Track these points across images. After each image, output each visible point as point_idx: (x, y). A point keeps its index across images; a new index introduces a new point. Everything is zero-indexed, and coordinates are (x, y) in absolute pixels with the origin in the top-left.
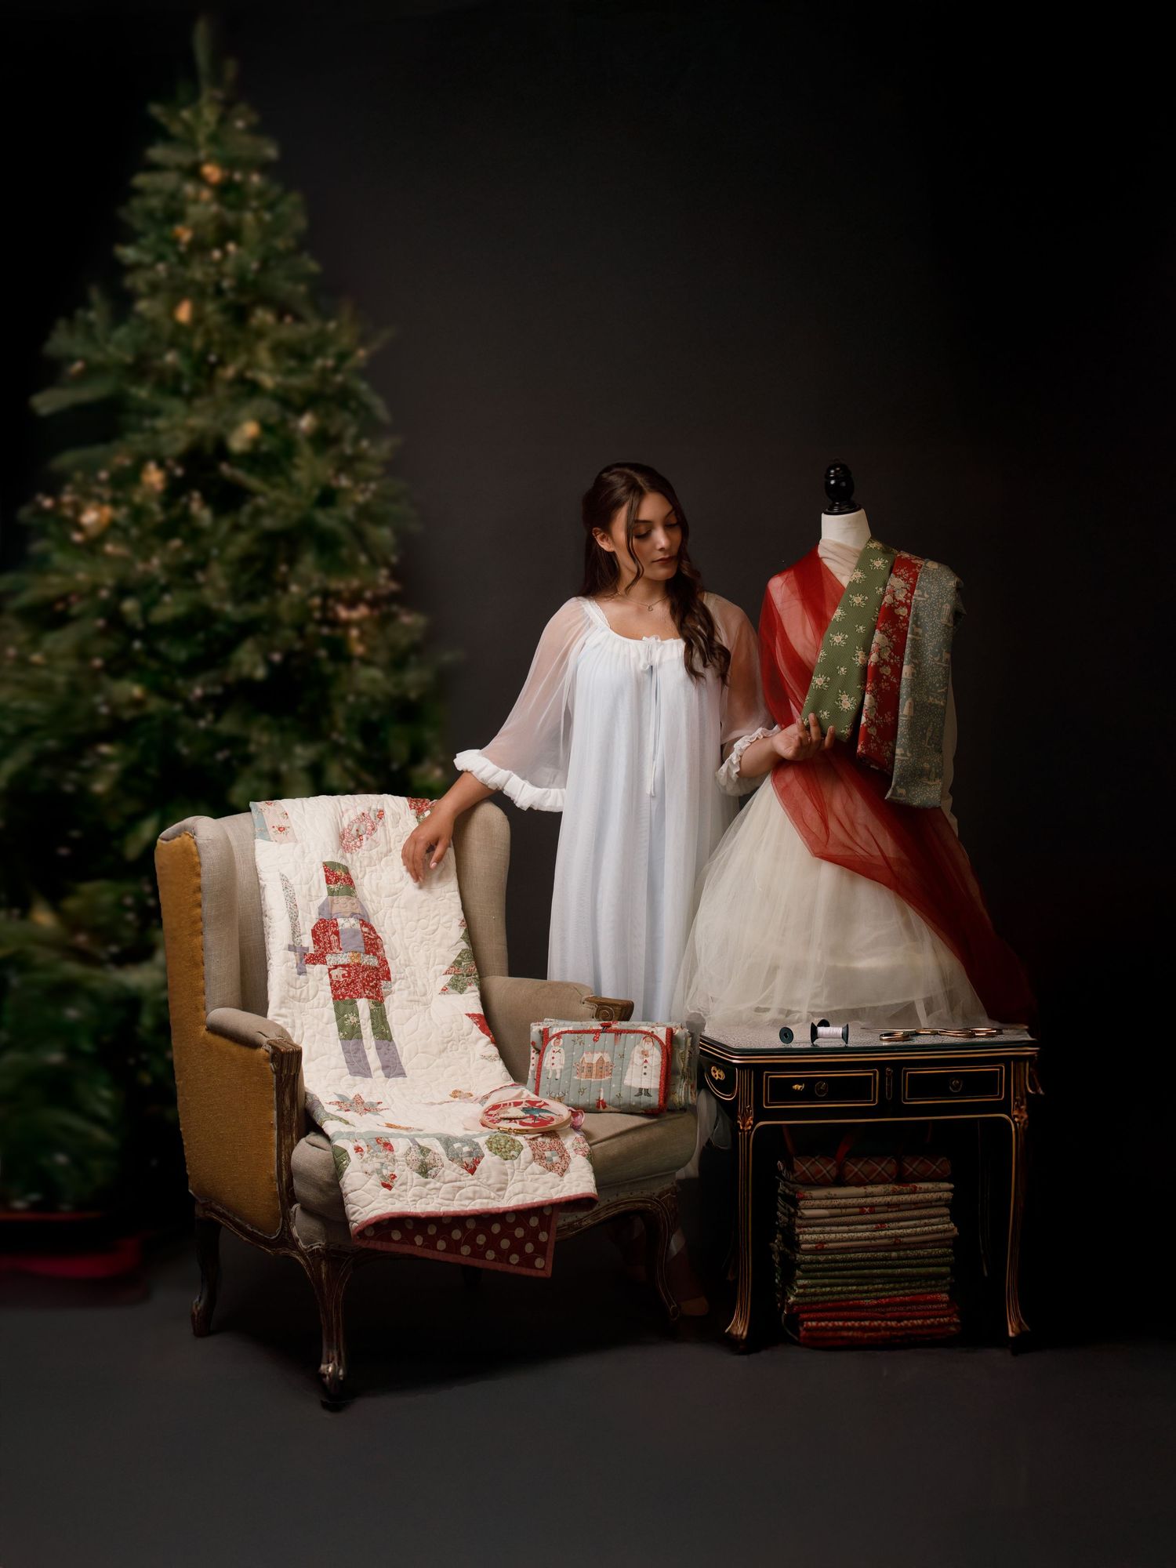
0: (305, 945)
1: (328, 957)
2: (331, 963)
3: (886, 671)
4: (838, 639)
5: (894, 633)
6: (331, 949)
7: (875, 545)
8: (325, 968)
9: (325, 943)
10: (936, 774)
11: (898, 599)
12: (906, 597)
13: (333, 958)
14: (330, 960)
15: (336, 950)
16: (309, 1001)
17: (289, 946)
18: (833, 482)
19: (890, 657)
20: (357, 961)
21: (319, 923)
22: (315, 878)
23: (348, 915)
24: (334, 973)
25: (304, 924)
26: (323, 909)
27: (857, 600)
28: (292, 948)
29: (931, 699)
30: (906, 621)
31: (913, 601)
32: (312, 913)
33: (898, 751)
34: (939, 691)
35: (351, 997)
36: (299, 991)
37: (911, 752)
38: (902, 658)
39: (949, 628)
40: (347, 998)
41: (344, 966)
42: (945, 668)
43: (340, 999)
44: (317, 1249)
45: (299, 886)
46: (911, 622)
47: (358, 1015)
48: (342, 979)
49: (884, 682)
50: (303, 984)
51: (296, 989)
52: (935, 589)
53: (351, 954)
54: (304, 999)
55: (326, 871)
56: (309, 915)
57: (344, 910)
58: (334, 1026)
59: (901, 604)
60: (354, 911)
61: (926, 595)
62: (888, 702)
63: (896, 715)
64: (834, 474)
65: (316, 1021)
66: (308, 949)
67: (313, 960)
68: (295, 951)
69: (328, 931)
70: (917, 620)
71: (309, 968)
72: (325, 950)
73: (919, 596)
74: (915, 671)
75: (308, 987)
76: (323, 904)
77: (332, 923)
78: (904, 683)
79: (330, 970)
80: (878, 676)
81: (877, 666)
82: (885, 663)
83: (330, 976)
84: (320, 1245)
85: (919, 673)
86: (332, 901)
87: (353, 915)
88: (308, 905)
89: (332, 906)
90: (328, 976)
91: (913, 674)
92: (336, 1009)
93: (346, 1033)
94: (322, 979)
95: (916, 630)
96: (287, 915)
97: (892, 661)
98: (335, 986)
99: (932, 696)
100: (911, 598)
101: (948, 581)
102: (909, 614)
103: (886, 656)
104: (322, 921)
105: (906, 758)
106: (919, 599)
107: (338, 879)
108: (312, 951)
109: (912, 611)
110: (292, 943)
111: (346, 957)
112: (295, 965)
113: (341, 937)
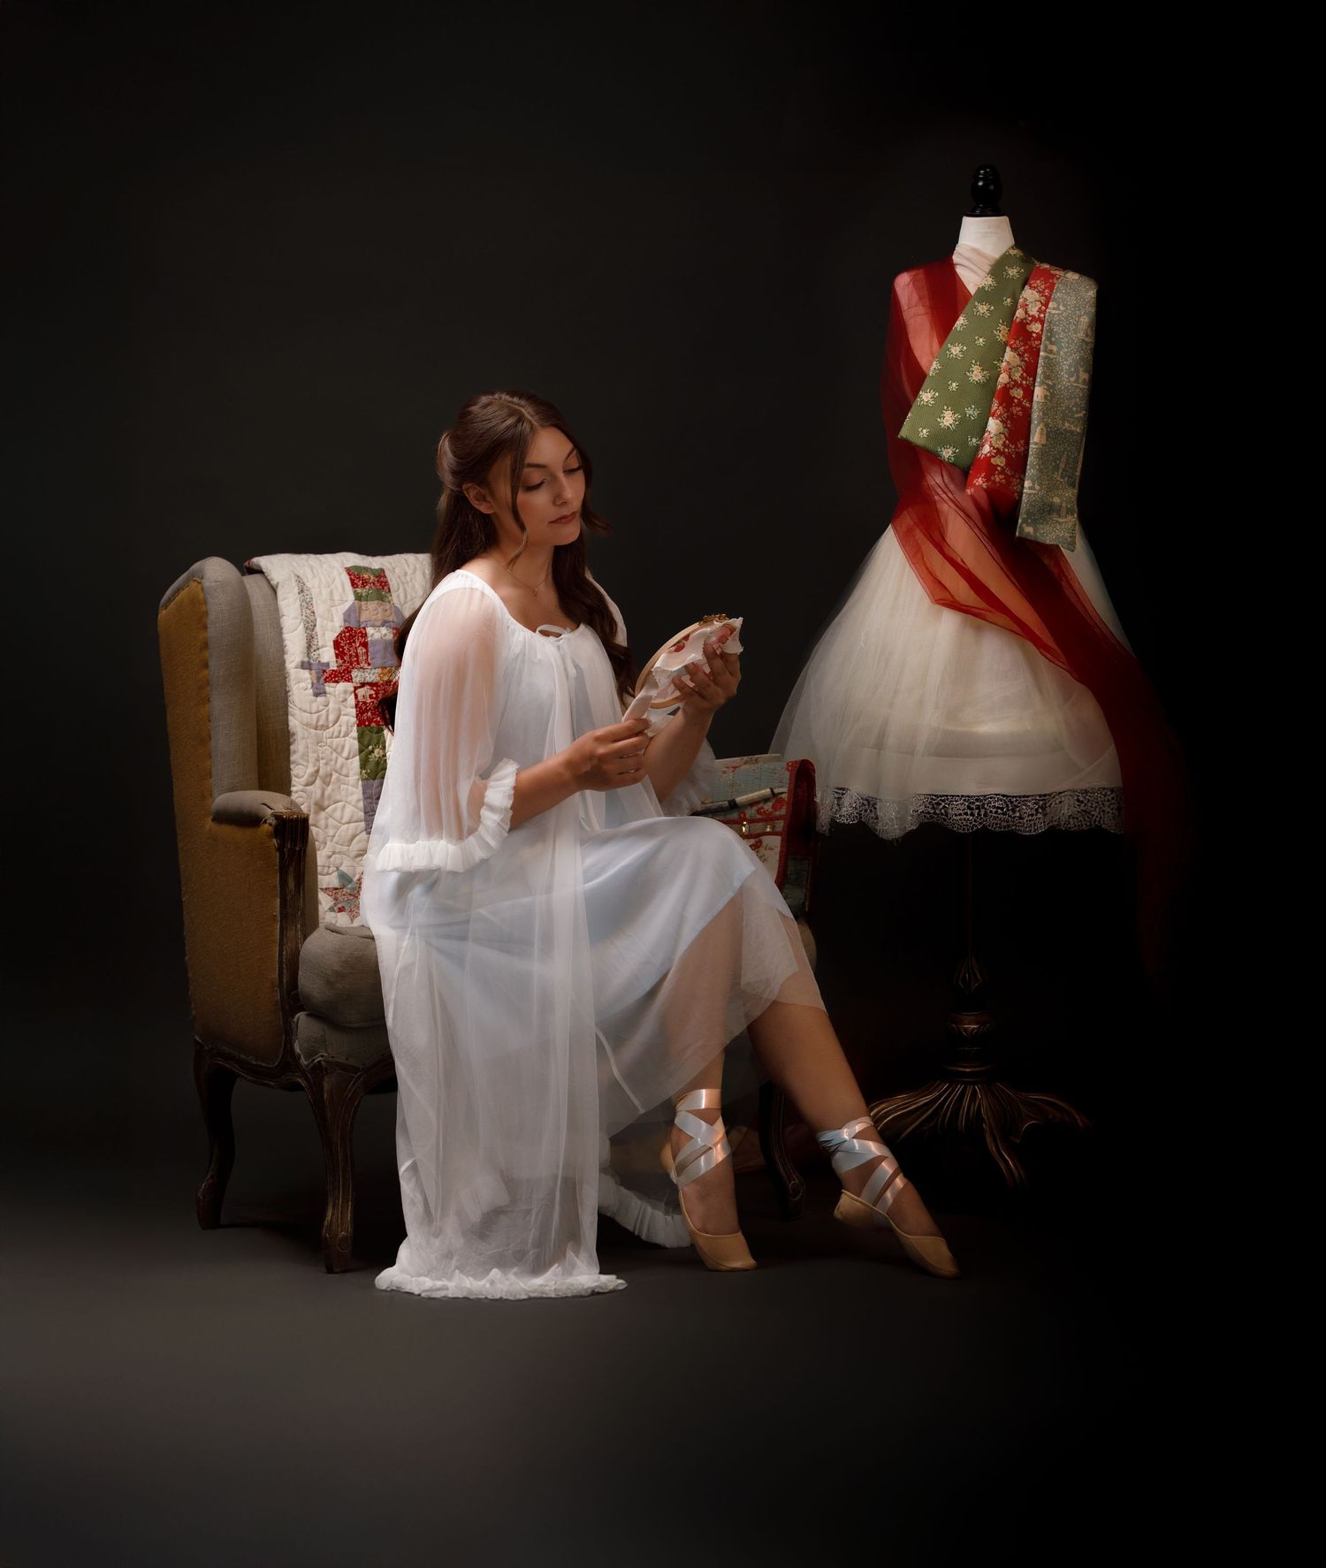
0: (324, 660)
1: (354, 673)
2: (358, 679)
3: (1018, 393)
4: (956, 350)
5: (1025, 351)
6: (358, 664)
7: (1015, 252)
8: (349, 686)
9: (351, 655)
10: (1068, 509)
11: (1031, 313)
12: (1040, 311)
13: (360, 674)
14: (356, 677)
15: (363, 664)
16: (328, 728)
17: (303, 663)
18: (980, 184)
19: (1022, 377)
20: (386, 678)
21: (344, 632)
22: (338, 582)
23: (379, 623)
24: (361, 692)
25: (324, 635)
26: (350, 616)
27: (983, 309)
28: (305, 665)
29: (1067, 424)
30: (1039, 337)
31: (1047, 315)
32: (335, 619)
33: (1027, 484)
34: (1076, 416)
35: (377, 723)
36: (315, 716)
37: (1040, 485)
38: (1034, 380)
39: (1087, 343)
40: (373, 725)
41: (372, 685)
42: (1082, 390)
43: (365, 726)
44: (319, 1062)
45: (318, 590)
46: (1044, 338)
47: (384, 748)
48: (369, 701)
49: (1016, 406)
50: (321, 707)
51: (311, 713)
52: (1071, 301)
53: (379, 671)
54: (322, 726)
55: (349, 575)
56: (330, 624)
57: (374, 617)
58: (356, 762)
59: (1034, 319)
60: (387, 619)
61: (1062, 308)
62: (1018, 428)
63: (1027, 443)
64: (984, 174)
65: (335, 755)
66: (328, 665)
67: (335, 677)
68: (311, 670)
69: (354, 642)
70: (1051, 337)
71: (329, 687)
72: (351, 665)
73: (1054, 309)
74: (1048, 394)
75: (328, 711)
76: (350, 608)
77: (361, 632)
78: (1035, 406)
79: (356, 688)
80: (1005, 397)
81: (1006, 389)
82: (1017, 385)
83: (356, 696)
84: (322, 1056)
85: (1053, 395)
86: (360, 607)
87: (384, 623)
88: (329, 611)
89: (360, 613)
90: (353, 696)
91: (1046, 397)
92: (360, 738)
93: (369, 771)
94: (345, 700)
95: (1050, 347)
96: (302, 626)
97: (1024, 382)
98: (361, 709)
99: (1069, 421)
100: (1044, 312)
101: (1087, 291)
102: (1042, 330)
103: (1017, 376)
104: (348, 629)
105: (1033, 492)
106: (1054, 312)
107: (365, 583)
108: (333, 666)
109: (1045, 325)
110: (306, 659)
111: (374, 673)
112: (310, 686)
113: (370, 649)
